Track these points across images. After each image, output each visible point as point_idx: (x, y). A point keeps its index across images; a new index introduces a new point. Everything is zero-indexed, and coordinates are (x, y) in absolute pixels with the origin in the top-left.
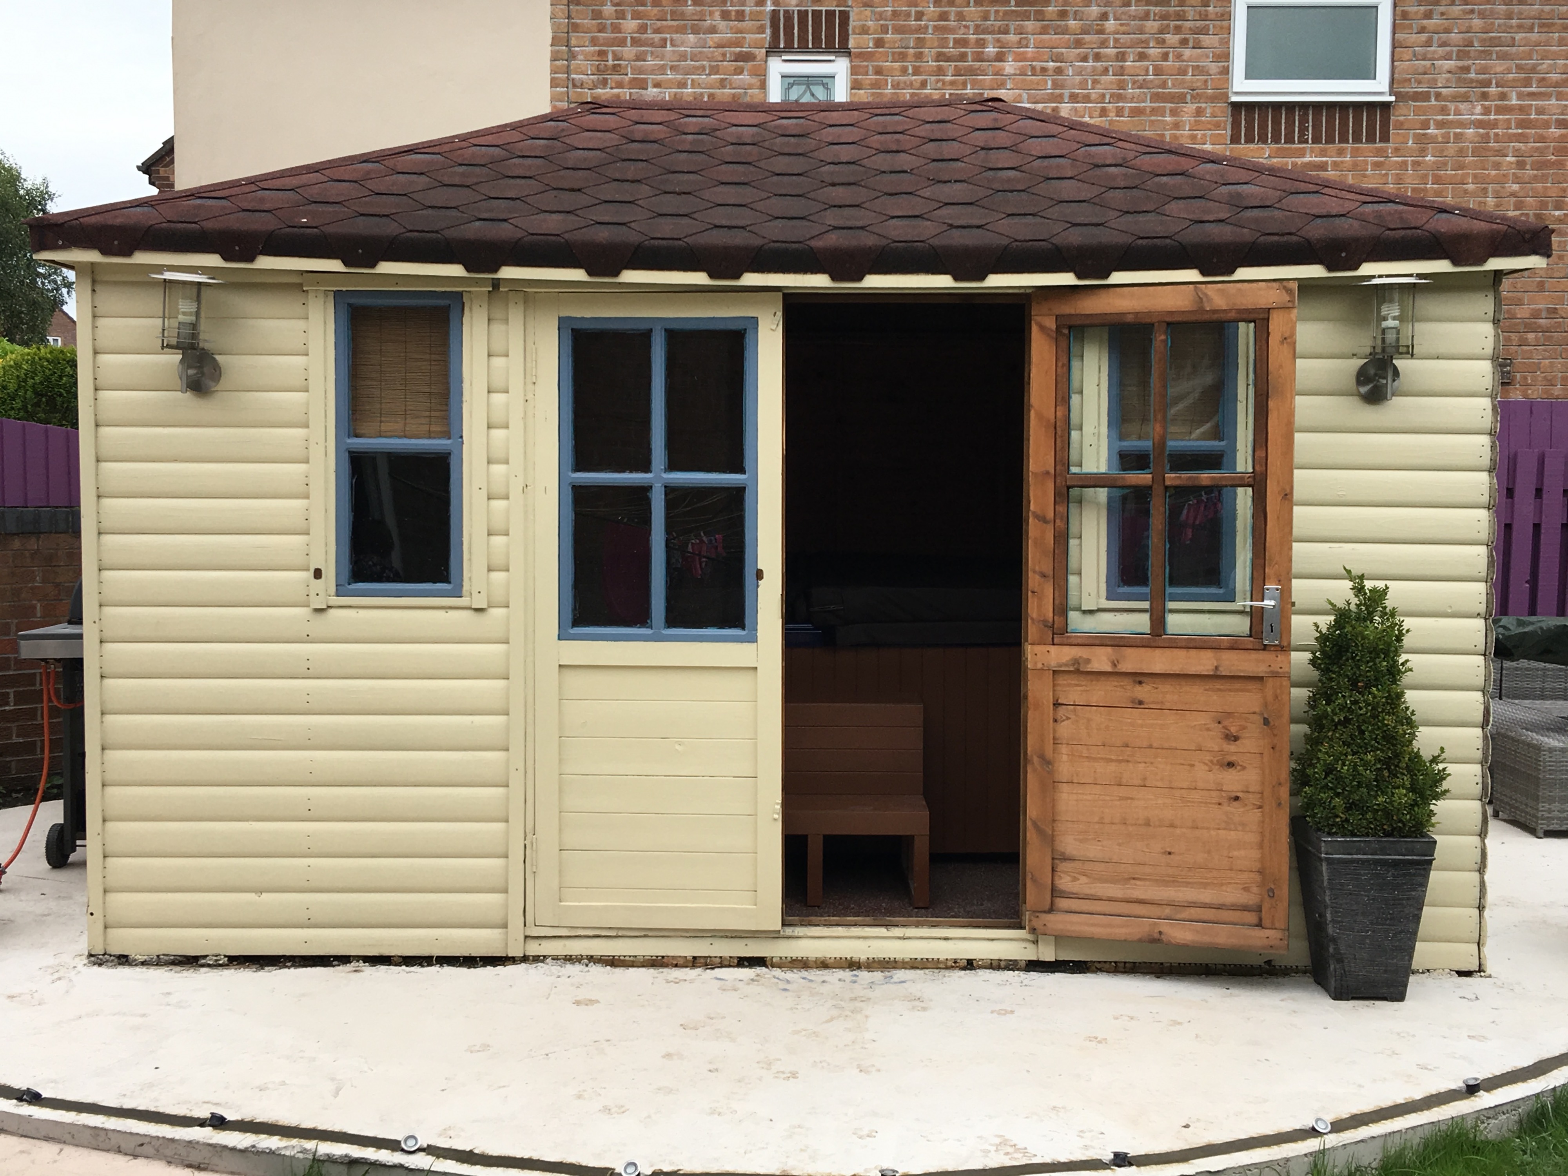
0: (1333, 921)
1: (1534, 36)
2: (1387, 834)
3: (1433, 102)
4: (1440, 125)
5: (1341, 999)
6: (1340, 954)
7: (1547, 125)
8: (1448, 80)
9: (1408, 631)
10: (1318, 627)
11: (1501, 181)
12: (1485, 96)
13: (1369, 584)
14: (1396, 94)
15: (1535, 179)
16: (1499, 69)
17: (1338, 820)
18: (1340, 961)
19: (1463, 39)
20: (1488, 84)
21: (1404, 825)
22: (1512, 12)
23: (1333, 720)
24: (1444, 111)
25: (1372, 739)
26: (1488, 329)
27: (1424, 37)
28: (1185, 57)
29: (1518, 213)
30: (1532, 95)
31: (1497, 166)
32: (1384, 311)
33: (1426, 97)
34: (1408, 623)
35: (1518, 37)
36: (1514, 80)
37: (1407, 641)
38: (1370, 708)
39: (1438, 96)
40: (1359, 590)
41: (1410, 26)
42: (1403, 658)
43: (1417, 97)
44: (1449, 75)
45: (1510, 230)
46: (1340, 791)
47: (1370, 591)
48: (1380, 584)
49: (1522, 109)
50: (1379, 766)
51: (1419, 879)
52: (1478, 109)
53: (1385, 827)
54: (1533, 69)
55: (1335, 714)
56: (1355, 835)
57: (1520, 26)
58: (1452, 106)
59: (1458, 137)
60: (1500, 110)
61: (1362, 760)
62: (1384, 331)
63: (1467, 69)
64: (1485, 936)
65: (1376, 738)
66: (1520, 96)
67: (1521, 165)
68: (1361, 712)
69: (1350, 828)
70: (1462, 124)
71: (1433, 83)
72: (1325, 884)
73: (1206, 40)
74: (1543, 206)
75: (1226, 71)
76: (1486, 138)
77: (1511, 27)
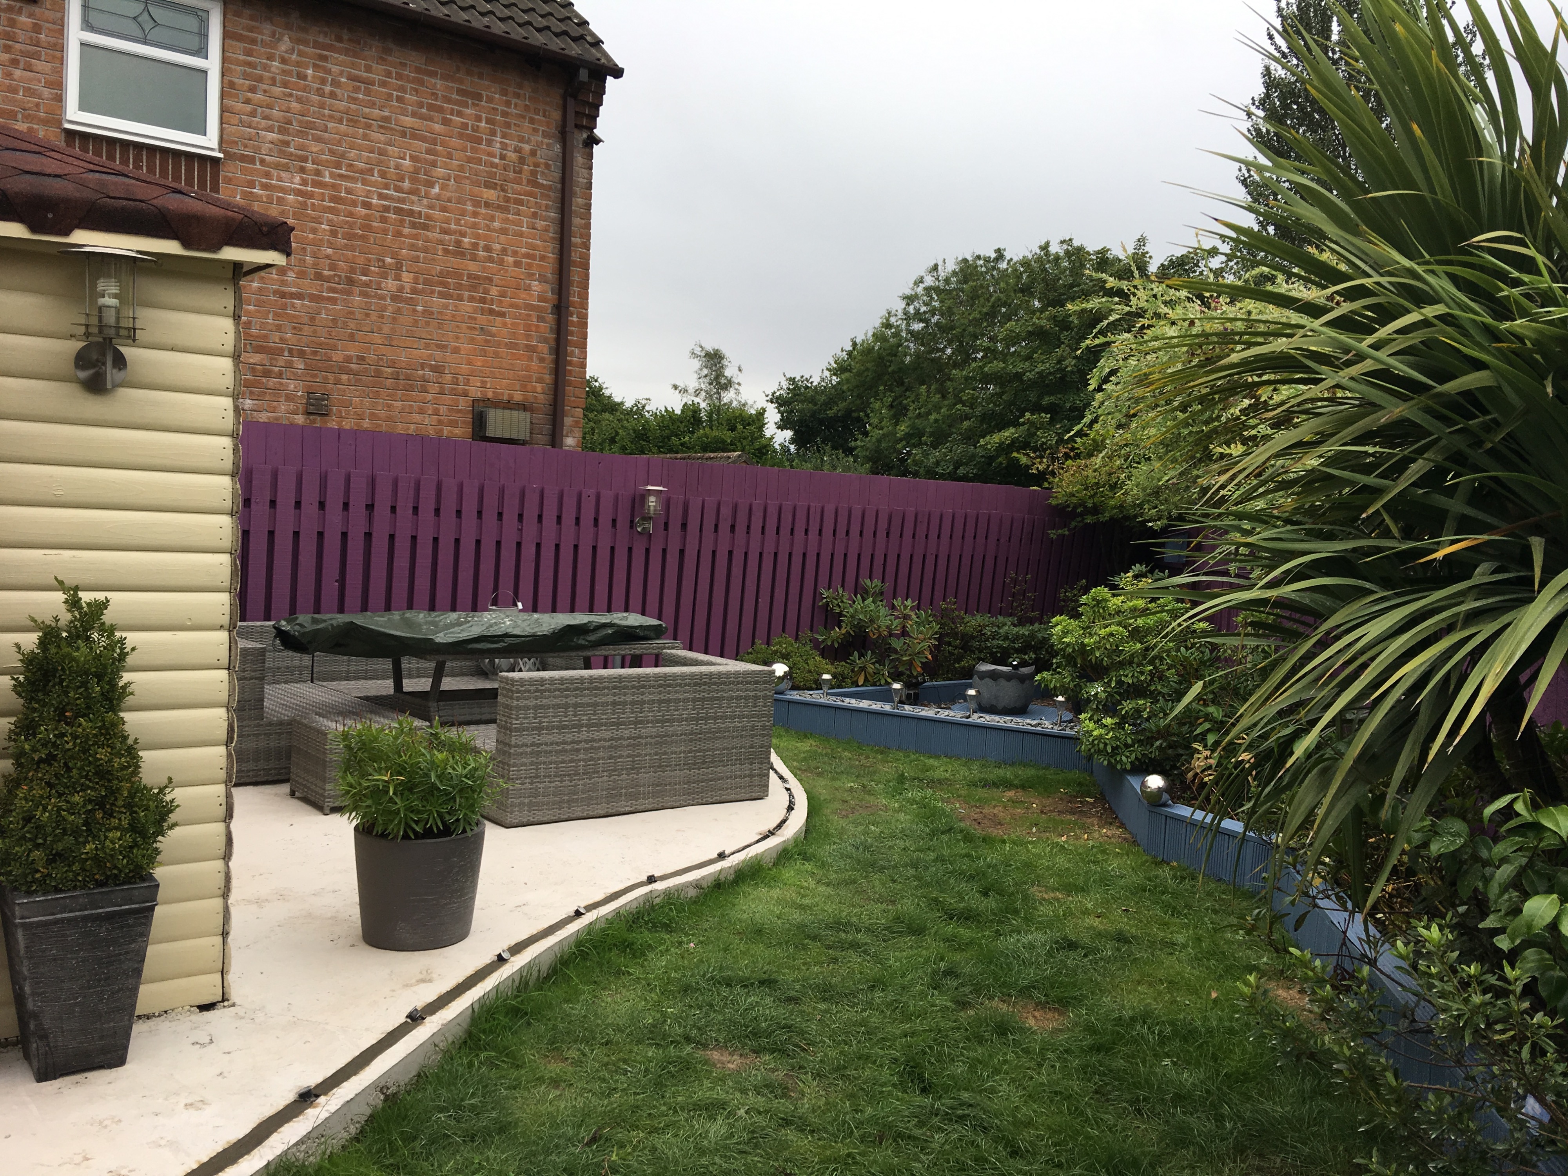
0: (34, 994)
1: (343, 127)
2: (100, 884)
3: (258, 166)
4: (265, 187)
5: (46, 1080)
6: (43, 1029)
7: (354, 204)
8: (270, 150)
9: (133, 649)
10: (20, 648)
11: (318, 243)
12: (302, 170)
13: (86, 597)
14: (224, 152)
15: (346, 247)
16: (314, 149)
17: (38, 876)
18: (44, 1037)
19: (285, 117)
20: (305, 159)
21: (120, 871)
22: (324, 104)
23: (33, 759)
24: (268, 175)
25: (82, 777)
26: (228, 324)
27: (249, 108)
28: (15, 77)
29: (332, 273)
30: (341, 176)
31: (314, 231)
32: (101, 285)
33: (252, 160)
34: (132, 638)
35: (331, 125)
36: (327, 161)
37: (130, 660)
38: (78, 741)
39: (262, 162)
40: (74, 603)
41: (237, 96)
42: (127, 677)
43: (243, 158)
44: (271, 146)
45: (246, 219)
46: (40, 841)
47: (89, 604)
48: (100, 596)
49: (334, 187)
50: (90, 807)
51: (139, 929)
52: (297, 179)
53: (97, 877)
54: (343, 156)
55: (35, 751)
56: (60, 891)
57: (331, 117)
58: (275, 173)
59: (280, 201)
60: (316, 184)
61: (68, 802)
62: (100, 309)
63: (287, 144)
64: (230, 964)
65: (87, 775)
66: (332, 175)
67: (334, 234)
68: (67, 747)
69: (53, 884)
70: (283, 190)
71: (257, 150)
72: (22, 952)
73: (38, 64)
74: (353, 270)
75: (60, 100)
76: (304, 205)
77: (324, 115)
